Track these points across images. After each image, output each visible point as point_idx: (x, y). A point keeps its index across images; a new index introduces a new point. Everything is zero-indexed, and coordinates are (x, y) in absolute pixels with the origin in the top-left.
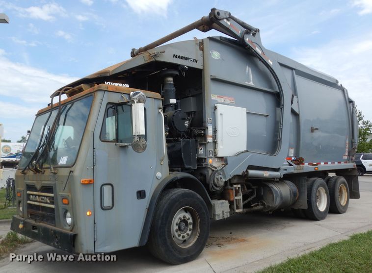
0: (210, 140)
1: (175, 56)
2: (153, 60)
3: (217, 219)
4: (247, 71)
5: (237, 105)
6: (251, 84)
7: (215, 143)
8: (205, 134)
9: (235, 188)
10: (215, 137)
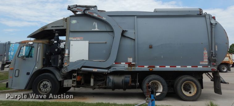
0: (66, 55)
1: (52, 27)
2: (43, 30)
3: (64, 86)
4: (94, 24)
5: (84, 40)
6: (97, 29)
7: (69, 57)
8: (64, 53)
9: (74, 75)
10: (69, 54)
